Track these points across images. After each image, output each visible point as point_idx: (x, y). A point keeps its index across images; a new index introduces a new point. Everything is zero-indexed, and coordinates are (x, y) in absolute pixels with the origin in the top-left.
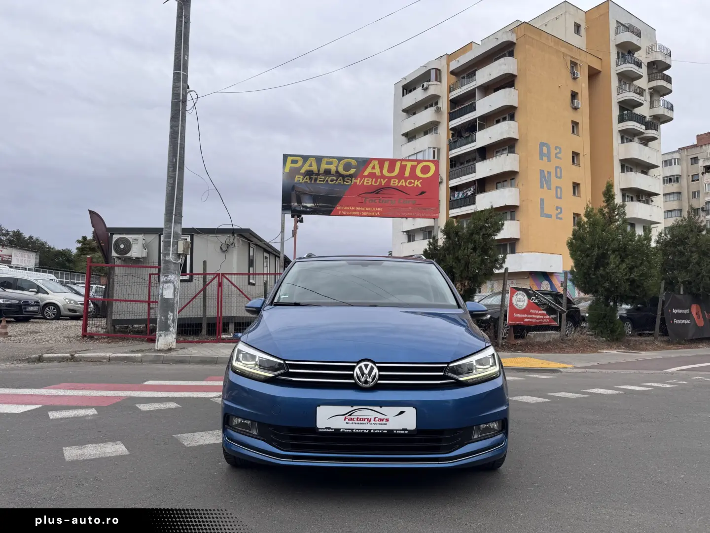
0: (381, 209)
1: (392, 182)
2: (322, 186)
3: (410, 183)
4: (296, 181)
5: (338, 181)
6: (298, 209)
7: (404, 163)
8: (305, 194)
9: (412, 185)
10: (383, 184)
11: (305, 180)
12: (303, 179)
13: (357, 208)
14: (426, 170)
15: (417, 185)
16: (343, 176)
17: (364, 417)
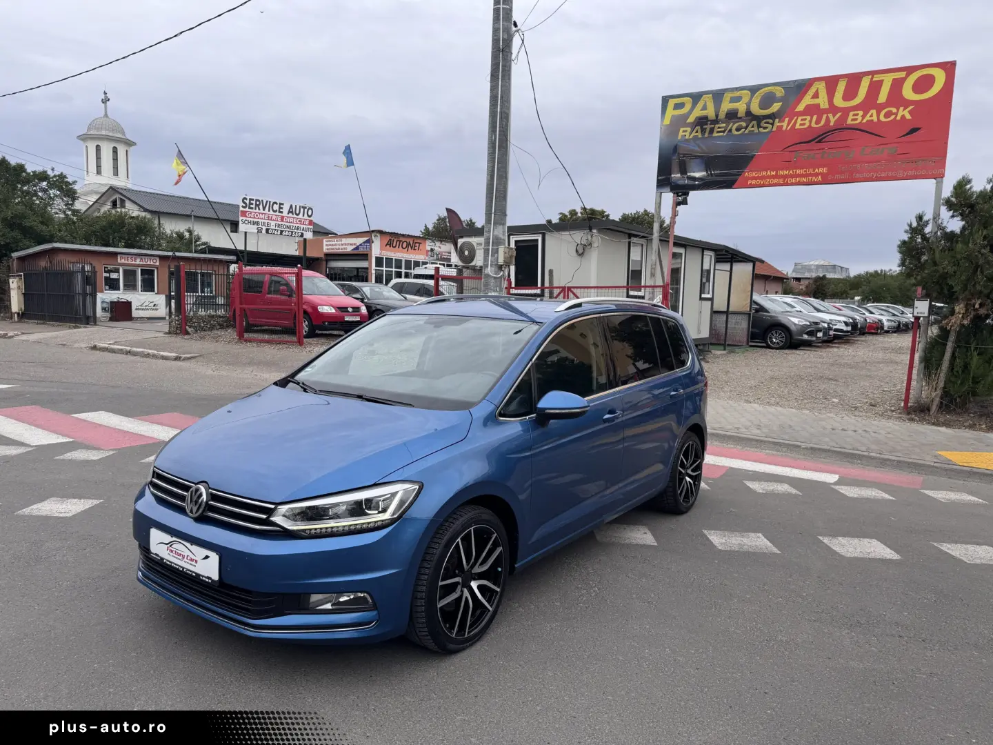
0: (825, 170)
1: (851, 117)
2: (720, 142)
3: (887, 115)
4: (679, 137)
5: (749, 128)
6: (681, 182)
7: (876, 78)
8: (692, 156)
9: (893, 117)
10: (832, 124)
11: (694, 134)
12: (691, 133)
13: (780, 173)
14: (927, 82)
15: (903, 116)
16: (759, 119)
17: (180, 552)
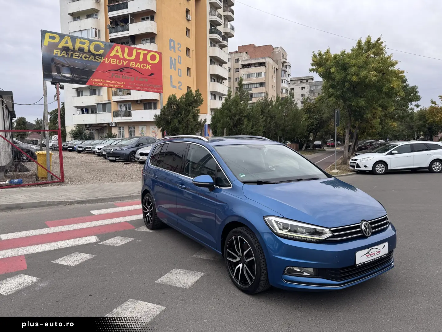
0: (124, 83)
1: (131, 64)
2: (77, 60)
3: (144, 66)
4: (54, 54)
5: (90, 59)
6: (58, 77)
7: (138, 51)
8: (63, 65)
9: (145, 68)
10: (125, 65)
11: (62, 54)
12: (61, 54)
13: (107, 81)
14: (153, 58)
15: (148, 68)
16: (95, 55)
